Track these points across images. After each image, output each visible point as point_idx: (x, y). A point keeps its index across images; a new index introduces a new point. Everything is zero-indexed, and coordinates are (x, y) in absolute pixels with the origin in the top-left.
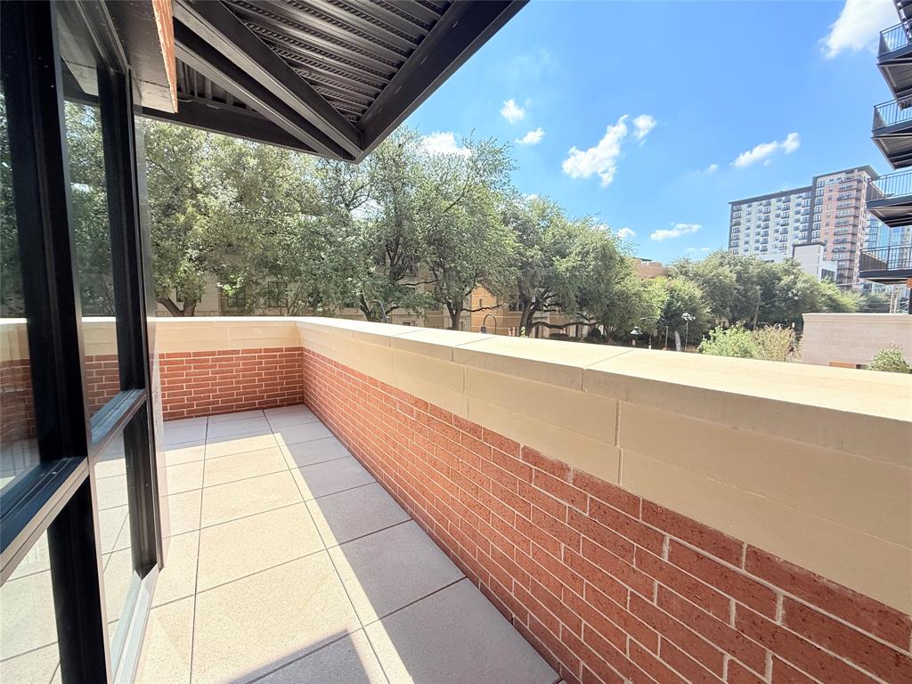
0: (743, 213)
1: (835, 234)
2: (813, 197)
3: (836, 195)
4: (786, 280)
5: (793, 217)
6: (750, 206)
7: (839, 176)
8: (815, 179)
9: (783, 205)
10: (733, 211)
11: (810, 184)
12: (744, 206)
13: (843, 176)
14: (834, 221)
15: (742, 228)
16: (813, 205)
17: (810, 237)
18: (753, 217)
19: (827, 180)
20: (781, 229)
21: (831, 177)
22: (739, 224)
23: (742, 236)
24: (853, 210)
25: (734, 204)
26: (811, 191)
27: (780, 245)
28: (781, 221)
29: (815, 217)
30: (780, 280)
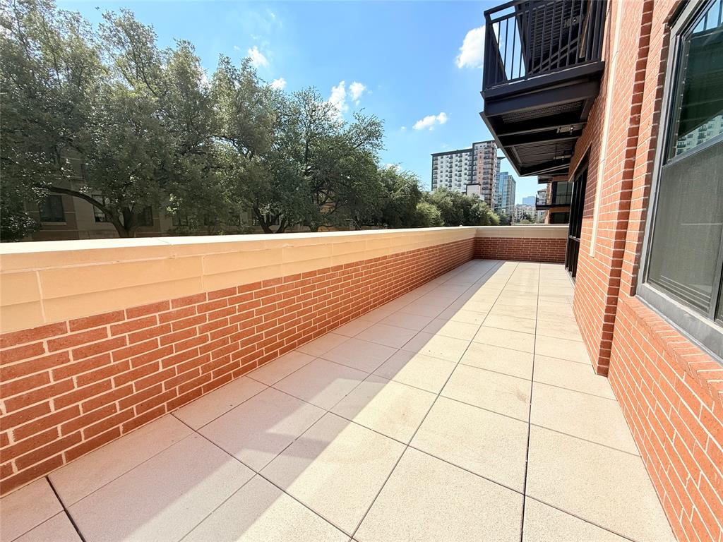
0: (439, 162)
1: (483, 179)
2: (473, 155)
3: (483, 155)
4: (475, 206)
5: (464, 167)
6: (442, 158)
7: (484, 144)
8: (474, 144)
9: (459, 159)
10: (433, 160)
11: (472, 147)
12: (439, 157)
13: (486, 144)
14: (482, 171)
15: (439, 171)
16: (473, 161)
17: (471, 180)
18: (444, 165)
19: (479, 146)
20: (458, 174)
21: (481, 145)
22: (436, 168)
23: (438, 176)
24: (490, 165)
25: (433, 155)
26: (471, 151)
27: (458, 183)
28: (458, 169)
29: (474, 168)
30: (471, 206)
